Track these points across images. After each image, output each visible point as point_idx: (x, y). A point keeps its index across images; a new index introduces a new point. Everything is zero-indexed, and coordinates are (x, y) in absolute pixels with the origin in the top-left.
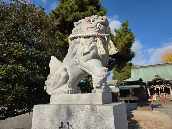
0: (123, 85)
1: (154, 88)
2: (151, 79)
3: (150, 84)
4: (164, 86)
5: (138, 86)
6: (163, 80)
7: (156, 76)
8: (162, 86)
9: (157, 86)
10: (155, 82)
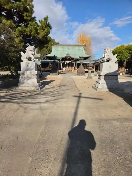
0: (45, 59)
1: (64, 63)
2: (64, 56)
3: (63, 59)
4: (71, 61)
5: (53, 60)
6: (70, 57)
7: (67, 54)
8: (70, 61)
9: (67, 61)
10: (66, 59)
